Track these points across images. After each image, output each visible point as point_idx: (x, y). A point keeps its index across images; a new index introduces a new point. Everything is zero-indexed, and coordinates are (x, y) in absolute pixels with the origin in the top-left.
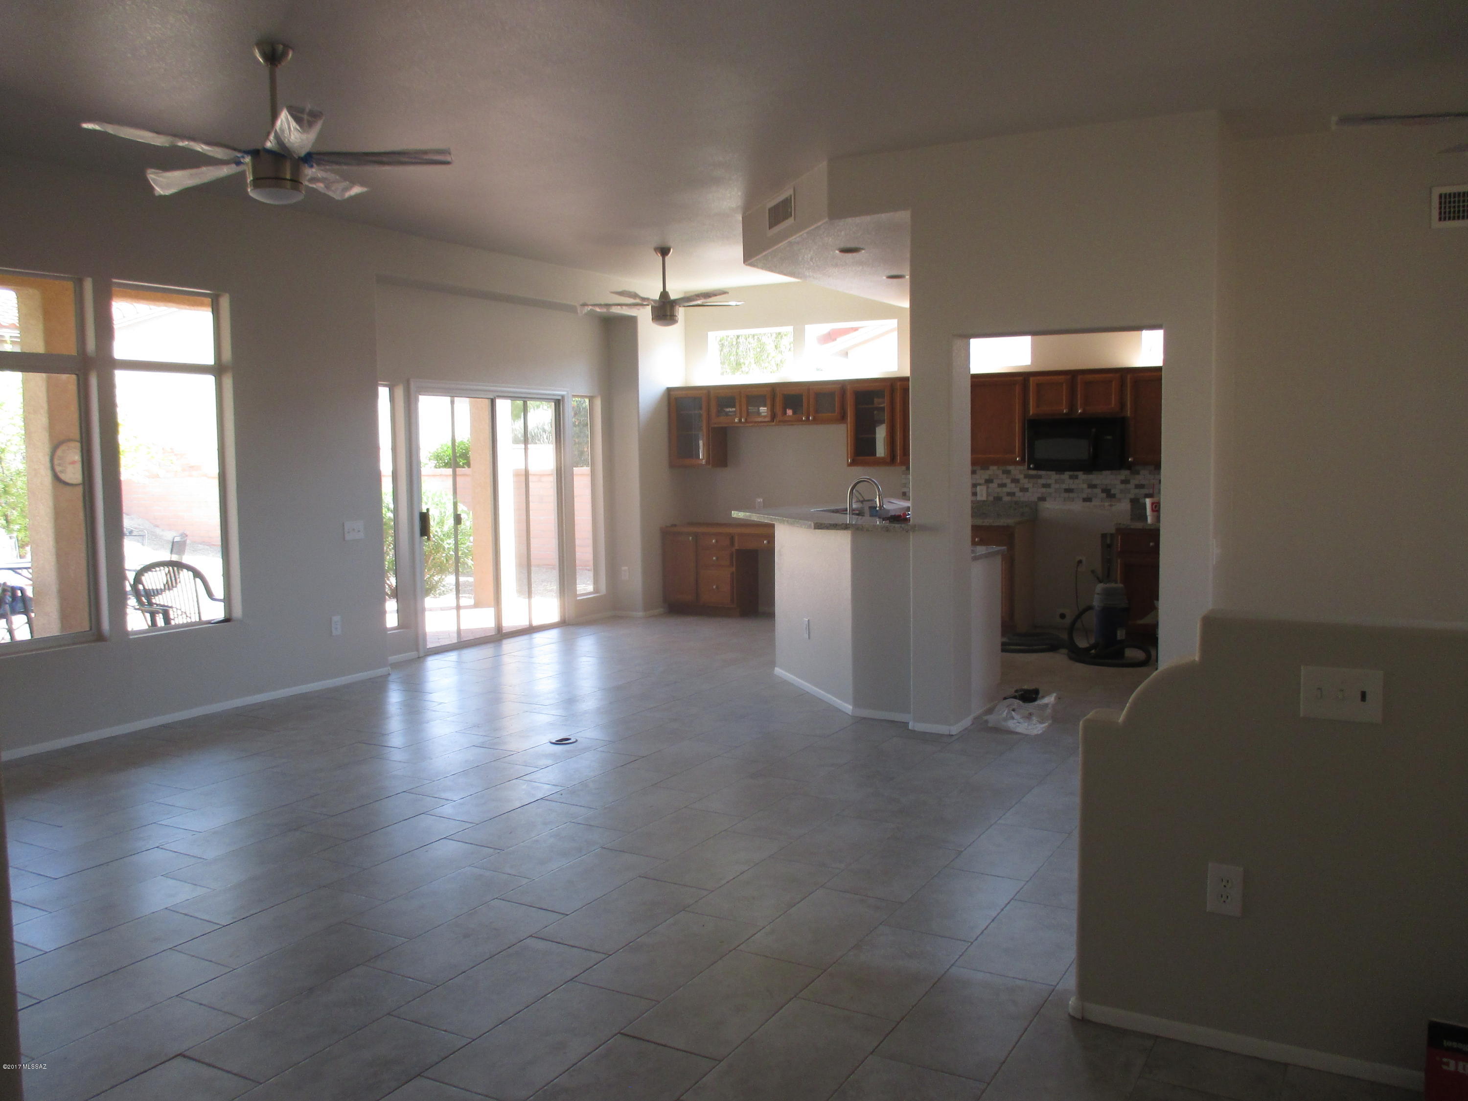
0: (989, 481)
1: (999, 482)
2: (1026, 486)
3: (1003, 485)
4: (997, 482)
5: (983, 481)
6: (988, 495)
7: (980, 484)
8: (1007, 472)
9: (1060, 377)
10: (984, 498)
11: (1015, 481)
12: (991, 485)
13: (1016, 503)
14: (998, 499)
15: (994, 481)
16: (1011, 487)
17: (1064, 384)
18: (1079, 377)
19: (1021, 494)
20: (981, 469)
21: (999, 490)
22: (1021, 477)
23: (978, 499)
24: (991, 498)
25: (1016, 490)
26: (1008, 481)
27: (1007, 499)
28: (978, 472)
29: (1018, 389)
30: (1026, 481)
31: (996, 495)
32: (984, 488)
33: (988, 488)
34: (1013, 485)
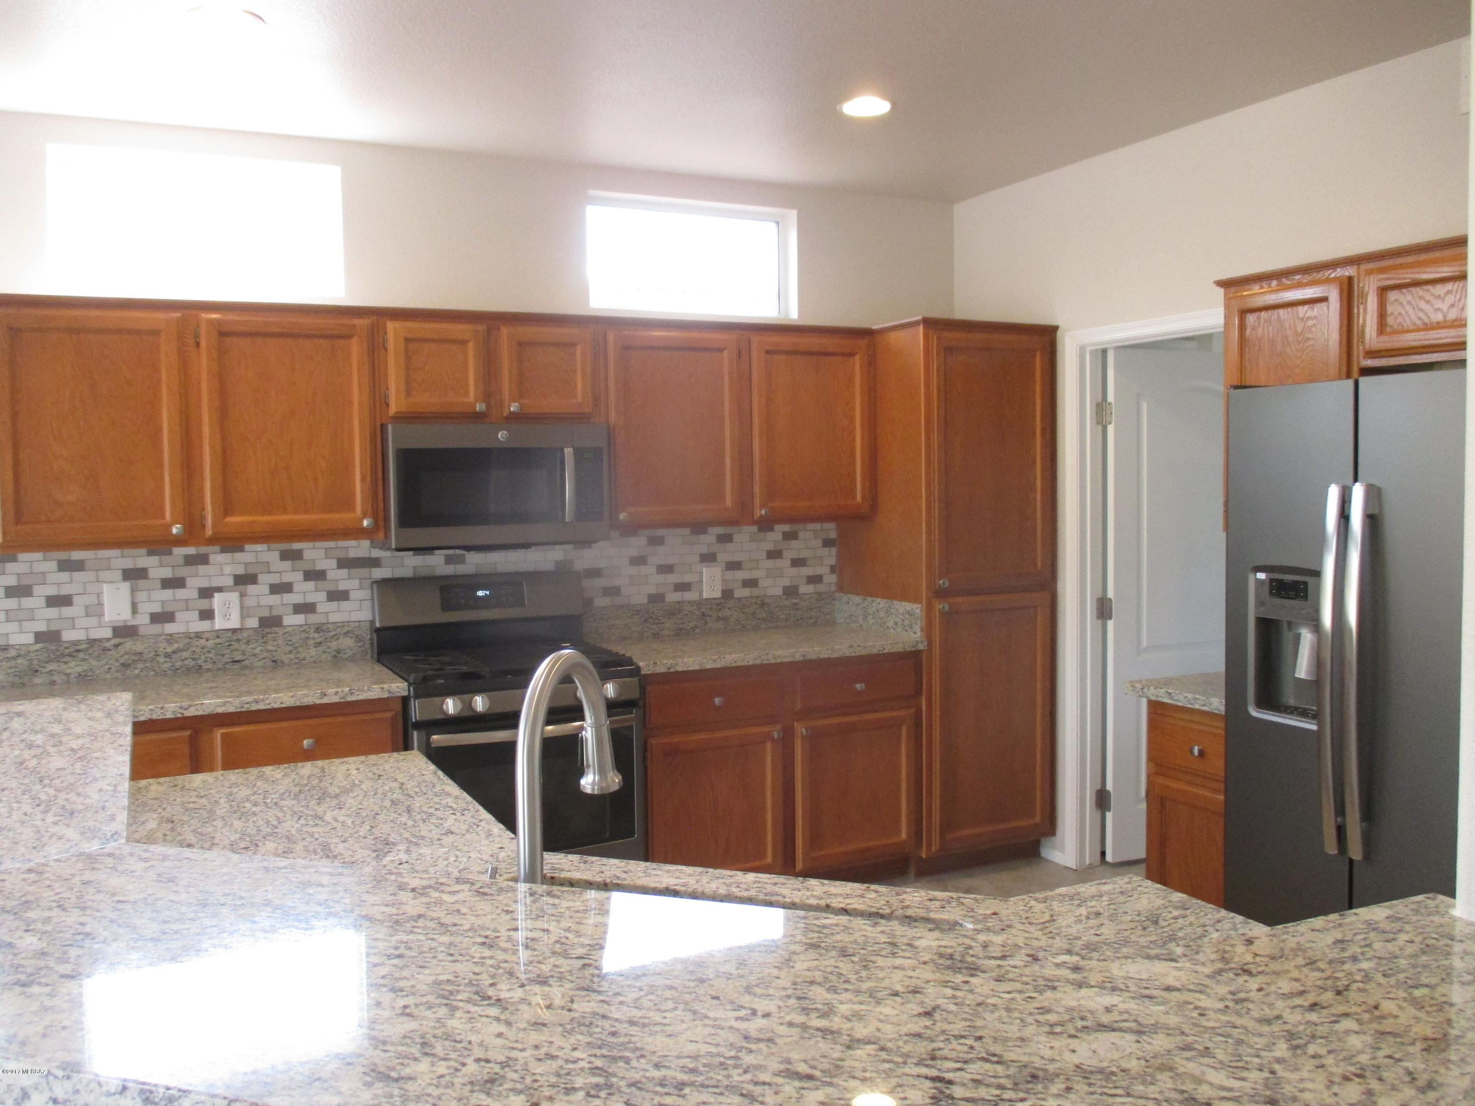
0: (244, 580)
1: (275, 579)
2: (342, 586)
3: (279, 589)
4: (266, 579)
5: (230, 582)
6: (245, 613)
7: (220, 590)
8: (295, 556)
9: (461, 327)
10: (234, 622)
11: (314, 575)
12: (251, 589)
13: (319, 629)
14: (271, 622)
15: (261, 578)
16: (305, 592)
17: (471, 344)
18: (505, 331)
19: (334, 605)
20: (222, 551)
21: (275, 599)
22: (328, 565)
23: (217, 627)
24: (253, 623)
25: (318, 597)
26: (296, 577)
27: (292, 620)
28: (212, 557)
29: (356, 348)
30: (344, 572)
31: (266, 613)
32: (234, 597)
33: (242, 595)
34: (311, 585)
